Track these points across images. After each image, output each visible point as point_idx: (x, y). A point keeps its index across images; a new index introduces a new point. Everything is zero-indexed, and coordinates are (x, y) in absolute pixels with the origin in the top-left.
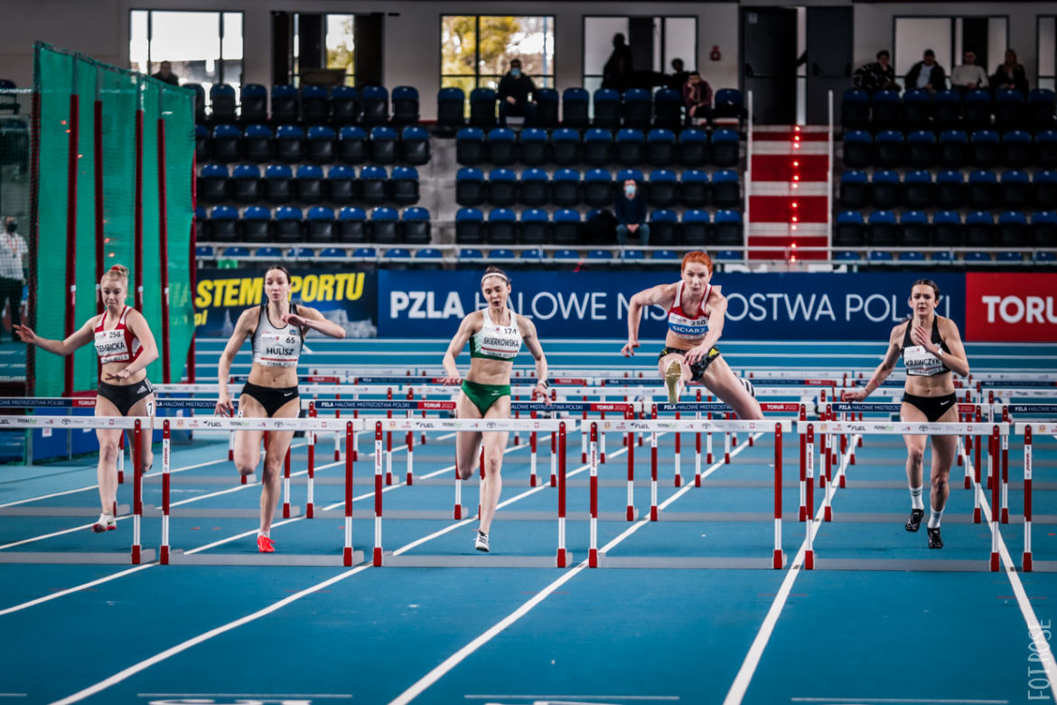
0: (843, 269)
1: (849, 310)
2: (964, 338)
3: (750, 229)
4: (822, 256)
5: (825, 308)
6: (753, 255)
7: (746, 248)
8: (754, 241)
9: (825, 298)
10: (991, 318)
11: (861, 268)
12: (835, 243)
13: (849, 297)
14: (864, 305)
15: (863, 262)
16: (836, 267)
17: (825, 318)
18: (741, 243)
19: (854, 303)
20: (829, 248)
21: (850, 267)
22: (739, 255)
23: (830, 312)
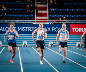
0: (51, 24)
1: (52, 30)
2: (69, 34)
3: (36, 18)
4: (47, 22)
5: (49, 29)
6: (37, 22)
7: (36, 20)
8: (37, 19)
9: (49, 28)
10: (74, 31)
11: (53, 24)
12: (49, 20)
13: (53, 28)
14: (55, 29)
15: (53, 23)
16: (50, 23)
17: (49, 31)
18: (35, 20)
19: (53, 29)
20: (48, 21)
21: (52, 23)
22: (34, 22)
23: (50, 30)
